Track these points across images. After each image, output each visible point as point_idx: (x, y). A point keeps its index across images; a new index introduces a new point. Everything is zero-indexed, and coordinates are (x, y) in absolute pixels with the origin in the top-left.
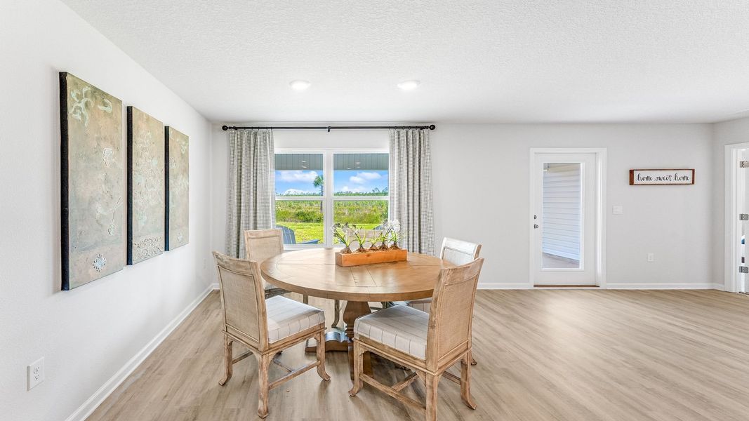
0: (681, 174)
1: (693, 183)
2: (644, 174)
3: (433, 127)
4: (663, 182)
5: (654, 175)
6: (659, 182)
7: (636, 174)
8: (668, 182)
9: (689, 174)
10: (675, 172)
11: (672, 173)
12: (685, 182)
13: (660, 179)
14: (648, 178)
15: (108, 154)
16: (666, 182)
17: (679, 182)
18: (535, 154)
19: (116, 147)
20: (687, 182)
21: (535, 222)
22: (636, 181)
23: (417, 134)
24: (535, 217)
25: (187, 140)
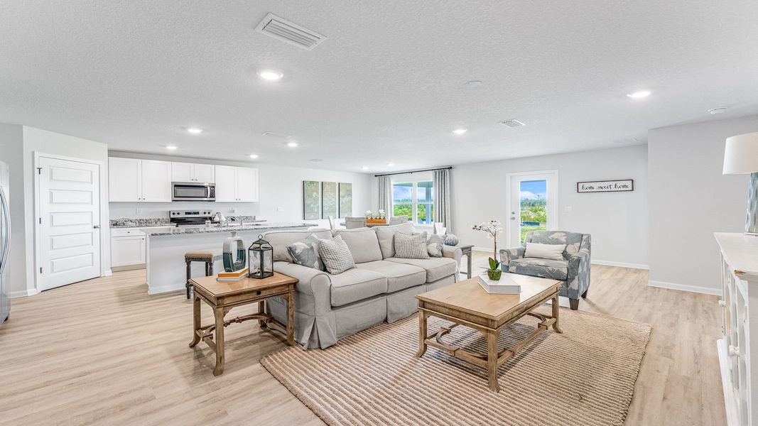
0: (619, 184)
1: (633, 190)
2: (587, 185)
3: (451, 168)
4: (604, 190)
5: (596, 186)
6: (601, 190)
7: (580, 185)
8: (609, 189)
9: (629, 183)
10: (615, 183)
11: (613, 184)
12: (625, 189)
13: (602, 188)
14: (591, 188)
15: (314, 194)
16: (607, 190)
17: (619, 189)
18: (511, 177)
19: (318, 192)
20: (627, 189)
21: (513, 216)
22: (580, 190)
23: (443, 172)
24: (513, 213)
25: (351, 184)
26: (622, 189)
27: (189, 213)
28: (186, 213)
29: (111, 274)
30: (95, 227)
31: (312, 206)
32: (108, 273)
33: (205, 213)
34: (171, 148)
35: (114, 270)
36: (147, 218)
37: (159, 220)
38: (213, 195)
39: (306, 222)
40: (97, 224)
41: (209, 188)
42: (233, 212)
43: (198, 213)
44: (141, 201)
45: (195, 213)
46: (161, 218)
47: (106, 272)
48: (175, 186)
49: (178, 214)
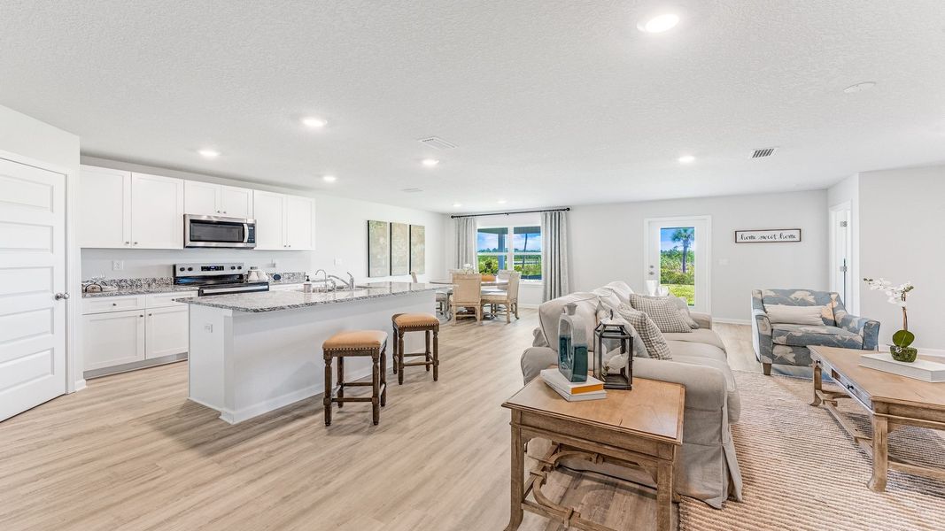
0: (785, 233)
1: (800, 241)
2: (746, 234)
3: (568, 209)
4: (767, 240)
5: (758, 235)
6: (763, 240)
7: (739, 234)
8: (773, 240)
9: (796, 233)
10: (780, 232)
11: (778, 233)
12: (792, 240)
13: (764, 238)
14: (752, 237)
15: (382, 240)
16: (771, 240)
17: (785, 240)
18: (649, 223)
19: (385, 238)
20: (794, 239)
21: (652, 270)
22: (739, 239)
23: (557, 214)
24: (652, 267)
25: (423, 227)
26: (788, 239)
27: (208, 269)
28: (203, 269)
29: (85, 387)
30: (57, 298)
31: (379, 257)
32: (80, 384)
33: (233, 268)
34: (209, 155)
35: (91, 377)
36: (134, 278)
37: (154, 280)
38: (252, 240)
39: (371, 280)
40: (60, 290)
41: (246, 227)
42: (274, 266)
43: (222, 268)
44: (129, 246)
45: (217, 268)
46: (158, 277)
47: (76, 383)
48: (193, 221)
49: (190, 269)
